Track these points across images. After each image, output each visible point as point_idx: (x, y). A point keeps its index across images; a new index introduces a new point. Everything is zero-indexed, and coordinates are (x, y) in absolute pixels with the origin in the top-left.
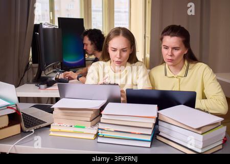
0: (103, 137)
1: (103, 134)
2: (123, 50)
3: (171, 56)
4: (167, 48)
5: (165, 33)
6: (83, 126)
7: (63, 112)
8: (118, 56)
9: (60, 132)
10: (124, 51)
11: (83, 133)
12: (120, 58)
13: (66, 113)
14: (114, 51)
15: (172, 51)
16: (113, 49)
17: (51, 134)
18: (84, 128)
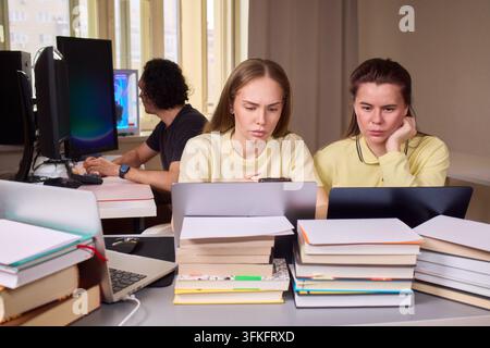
0: (309, 294)
1: (307, 288)
2: (270, 108)
3: (380, 124)
4: (369, 107)
5: (362, 78)
6: (256, 275)
7: (204, 249)
8: (261, 121)
9: (200, 294)
10: (272, 110)
11: (257, 291)
12: (264, 125)
13: (210, 249)
14: (251, 109)
15: (381, 113)
16: (249, 106)
17: (177, 300)
18: (259, 279)
